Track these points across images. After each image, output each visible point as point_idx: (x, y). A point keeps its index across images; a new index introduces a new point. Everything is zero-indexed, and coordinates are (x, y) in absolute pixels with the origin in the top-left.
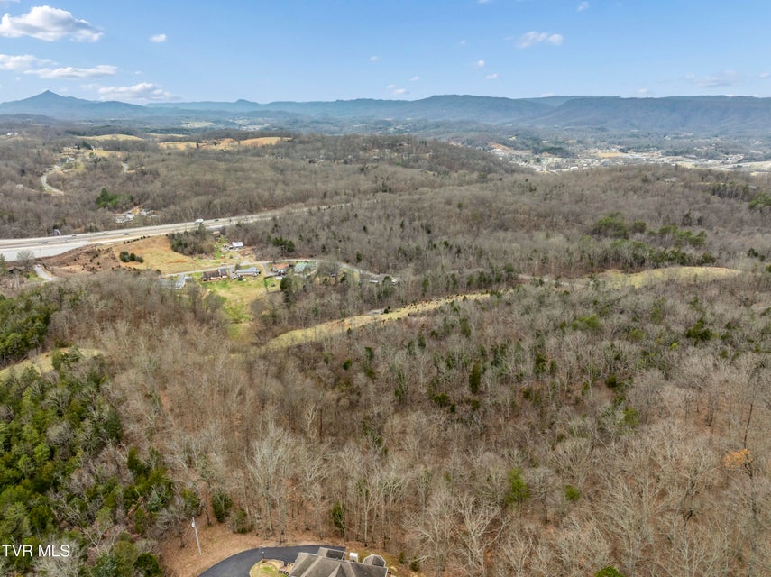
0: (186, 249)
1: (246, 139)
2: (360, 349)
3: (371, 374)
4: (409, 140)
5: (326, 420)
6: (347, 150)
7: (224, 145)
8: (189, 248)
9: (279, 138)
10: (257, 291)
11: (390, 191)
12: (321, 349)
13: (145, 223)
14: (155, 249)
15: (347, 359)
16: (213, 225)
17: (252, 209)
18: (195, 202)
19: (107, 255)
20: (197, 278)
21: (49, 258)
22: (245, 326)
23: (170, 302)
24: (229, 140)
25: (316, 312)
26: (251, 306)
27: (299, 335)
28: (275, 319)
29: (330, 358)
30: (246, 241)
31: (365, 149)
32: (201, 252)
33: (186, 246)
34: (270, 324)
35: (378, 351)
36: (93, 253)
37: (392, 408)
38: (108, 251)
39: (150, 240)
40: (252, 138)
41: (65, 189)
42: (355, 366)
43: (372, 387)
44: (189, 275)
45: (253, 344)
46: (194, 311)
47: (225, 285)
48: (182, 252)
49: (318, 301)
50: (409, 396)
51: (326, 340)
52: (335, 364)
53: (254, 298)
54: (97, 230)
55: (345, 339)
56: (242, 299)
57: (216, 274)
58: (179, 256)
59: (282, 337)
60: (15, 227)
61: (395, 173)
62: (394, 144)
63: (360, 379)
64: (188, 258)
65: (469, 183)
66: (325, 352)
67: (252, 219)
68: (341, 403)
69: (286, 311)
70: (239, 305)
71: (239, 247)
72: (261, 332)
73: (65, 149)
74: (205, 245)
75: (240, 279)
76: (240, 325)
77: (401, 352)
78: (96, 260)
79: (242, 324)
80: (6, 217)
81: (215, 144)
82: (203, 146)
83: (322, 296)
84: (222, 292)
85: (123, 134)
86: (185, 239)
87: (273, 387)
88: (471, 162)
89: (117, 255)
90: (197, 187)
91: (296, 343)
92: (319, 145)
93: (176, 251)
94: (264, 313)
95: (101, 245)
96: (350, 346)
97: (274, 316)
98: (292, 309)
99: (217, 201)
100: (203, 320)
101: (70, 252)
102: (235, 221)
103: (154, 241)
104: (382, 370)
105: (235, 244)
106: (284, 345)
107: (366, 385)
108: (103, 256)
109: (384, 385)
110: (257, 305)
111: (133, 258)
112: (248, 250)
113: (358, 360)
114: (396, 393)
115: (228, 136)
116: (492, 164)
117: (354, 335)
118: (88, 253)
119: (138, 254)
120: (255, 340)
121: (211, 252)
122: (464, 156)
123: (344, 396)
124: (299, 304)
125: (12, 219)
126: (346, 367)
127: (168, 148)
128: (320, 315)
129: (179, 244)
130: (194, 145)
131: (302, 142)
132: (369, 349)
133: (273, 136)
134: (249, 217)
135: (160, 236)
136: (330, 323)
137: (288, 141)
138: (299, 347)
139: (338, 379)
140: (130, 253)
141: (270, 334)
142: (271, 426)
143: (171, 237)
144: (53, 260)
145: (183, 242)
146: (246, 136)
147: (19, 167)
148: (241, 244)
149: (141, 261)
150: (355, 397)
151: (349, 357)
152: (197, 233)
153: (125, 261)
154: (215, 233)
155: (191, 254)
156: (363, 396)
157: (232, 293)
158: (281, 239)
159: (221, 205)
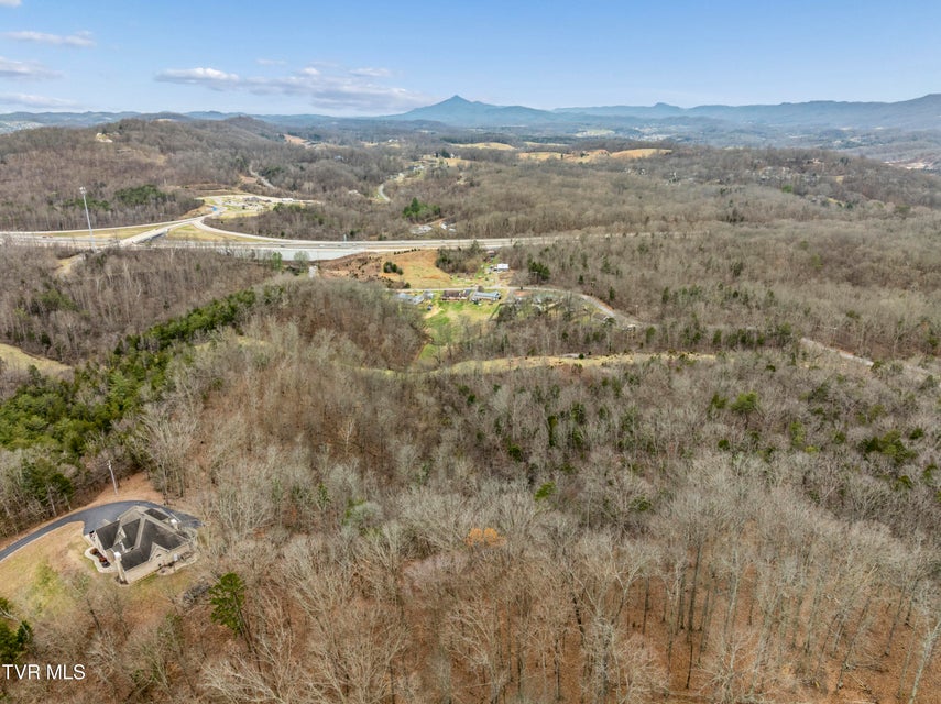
0: (447, 266)
1: (622, 150)
6: (727, 166)
7: (593, 157)
9: (655, 150)
14: (420, 262)
16: (491, 244)
18: (491, 218)
19: (374, 264)
20: (438, 296)
21: (327, 261)
25: (503, 346)
30: (514, 263)
32: (464, 270)
36: (364, 261)
38: (376, 259)
39: (420, 253)
40: (627, 149)
41: (393, 197)
44: (433, 292)
47: (460, 306)
48: (443, 269)
57: (455, 294)
58: (438, 272)
60: (319, 230)
64: (447, 276)
71: (504, 270)
74: (469, 263)
75: (476, 303)
78: (364, 268)
80: (317, 220)
81: (583, 156)
85: (498, 141)
86: (452, 256)
89: (383, 264)
93: (438, 266)
95: (373, 253)
99: (513, 219)
101: (345, 257)
103: (423, 255)
105: (501, 266)
108: (370, 264)
111: (394, 269)
112: (509, 273)
115: (602, 147)
118: (359, 260)
119: (400, 266)
121: (474, 271)
125: (321, 223)
127: (528, 159)
129: (445, 261)
130: (558, 156)
135: (432, 250)
137: (667, 154)
143: (441, 252)
144: (329, 264)
145: (448, 258)
146: (622, 146)
148: (506, 266)
149: (401, 273)
152: (468, 251)
153: (386, 271)
154: (489, 252)
155: (453, 271)
158: (540, 264)
159: (517, 223)
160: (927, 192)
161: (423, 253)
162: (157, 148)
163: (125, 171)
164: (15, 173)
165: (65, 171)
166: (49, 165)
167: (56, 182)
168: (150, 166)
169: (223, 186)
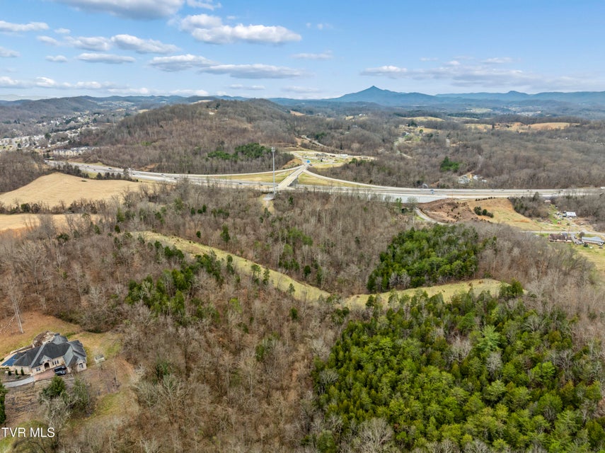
0: (527, 212)
1: (533, 123)
7: (515, 127)
8: (530, 211)
9: (568, 124)
13: (476, 186)
14: (501, 208)
16: (546, 194)
17: (583, 183)
18: (524, 174)
19: (464, 208)
21: (422, 204)
24: (519, 123)
30: (579, 211)
32: (538, 216)
33: (526, 209)
36: (454, 205)
38: (464, 204)
39: (496, 200)
40: (539, 123)
41: (411, 155)
48: (523, 214)
54: (448, 187)
57: (560, 237)
58: (520, 217)
60: (394, 179)
64: (528, 219)
67: (579, 193)
71: (572, 217)
73: (400, 126)
74: (543, 210)
75: (587, 246)
78: (456, 210)
80: (387, 171)
81: (508, 127)
82: (497, 127)
86: (525, 203)
89: (472, 208)
93: (518, 212)
95: (458, 199)
101: (436, 201)
102: (564, 193)
103: (499, 202)
105: (568, 214)
108: (461, 209)
111: (485, 213)
112: (581, 220)
115: (517, 120)
118: (449, 204)
119: (488, 211)
121: (546, 217)
125: (391, 173)
129: (519, 206)
130: (490, 127)
131: (590, 128)
133: (561, 121)
134: (578, 190)
135: (503, 198)
137: (577, 126)
140: (483, 209)
143: (512, 200)
144: (425, 206)
145: (524, 206)
147: (381, 137)
148: (574, 214)
149: (491, 216)
152: (534, 199)
153: (479, 214)
154: (546, 201)
155: (530, 216)
161: (499, 200)
162: (245, 118)
163: (230, 134)
164: (168, 134)
165: (198, 133)
166: (187, 129)
167: (194, 140)
168: (245, 130)
169: (291, 145)
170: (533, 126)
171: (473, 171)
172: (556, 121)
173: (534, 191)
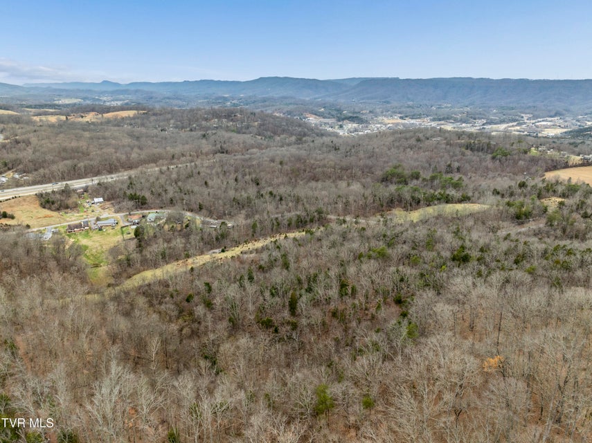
0: (52, 206)
1: (108, 112)
2: (200, 284)
3: (209, 305)
4: (241, 112)
5: (171, 348)
6: (190, 120)
7: (90, 117)
8: (56, 205)
9: (136, 112)
10: (113, 239)
11: (227, 152)
12: (168, 286)
13: (18, 184)
14: (24, 206)
15: (190, 293)
16: (78, 184)
17: (112, 169)
18: (62, 166)
20: (62, 230)
22: (104, 269)
23: (36, 253)
24: (94, 113)
25: (163, 255)
26: (109, 252)
27: (149, 275)
28: (129, 262)
29: (175, 294)
30: (106, 196)
31: (206, 120)
32: (67, 207)
33: (53, 203)
34: (126, 267)
35: (215, 285)
37: (226, 334)
39: (20, 199)
40: (113, 112)
42: (196, 299)
43: (209, 316)
44: (56, 228)
45: (109, 285)
46: (57, 260)
47: (87, 235)
48: (50, 209)
49: (165, 245)
50: (241, 321)
51: (171, 278)
52: (179, 298)
53: (112, 245)
55: (188, 275)
56: (101, 246)
57: (79, 226)
58: (47, 212)
59: (135, 277)
61: (230, 138)
62: (230, 115)
63: (200, 310)
64: (55, 214)
65: (289, 145)
66: (171, 289)
67: (109, 179)
68: (184, 332)
69: (138, 255)
70: (100, 252)
71: (100, 203)
72: (117, 274)
74: (70, 201)
75: (100, 229)
76: (99, 269)
77: (233, 285)
79: (102, 268)
81: (82, 117)
82: (72, 118)
83: (169, 241)
84: (84, 241)
86: (52, 198)
87: (123, 324)
88: (290, 128)
90: (65, 153)
91: (146, 282)
92: (170, 116)
93: (44, 207)
94: (120, 257)
96: (192, 281)
97: (128, 260)
98: (145, 252)
99: (81, 165)
100: (64, 268)
102: (96, 180)
103: (24, 200)
104: (218, 301)
105: (96, 200)
106: (136, 285)
107: (205, 315)
109: (220, 314)
110: (114, 251)
111: (5, 216)
112: (108, 204)
113: (199, 293)
114: (230, 320)
115: (93, 110)
116: (306, 130)
117: (195, 272)
119: (9, 212)
120: (112, 281)
121: (75, 207)
122: (284, 124)
123: (187, 326)
124: (149, 249)
126: (188, 300)
127: (41, 120)
128: (166, 257)
129: (47, 202)
130: (63, 118)
131: (154, 114)
132: (207, 284)
133: (131, 109)
134: (108, 176)
135: (30, 195)
136: (176, 263)
137: (144, 113)
138: (149, 285)
139: (181, 312)
140: (2, 211)
141: (125, 275)
142: (113, 364)
143: (40, 196)
145: (50, 200)
146: (108, 110)
148: (101, 200)
149: (13, 217)
150: (195, 325)
151: (191, 292)
152: (63, 192)
154: (79, 191)
155: (58, 209)
156: (203, 324)
157: (94, 241)
158: (135, 195)
159: (85, 167)
160: (300, 130)
161: (24, 199)
170: (105, 115)
171: (15, 169)
172: (128, 109)
173: (65, 183)
